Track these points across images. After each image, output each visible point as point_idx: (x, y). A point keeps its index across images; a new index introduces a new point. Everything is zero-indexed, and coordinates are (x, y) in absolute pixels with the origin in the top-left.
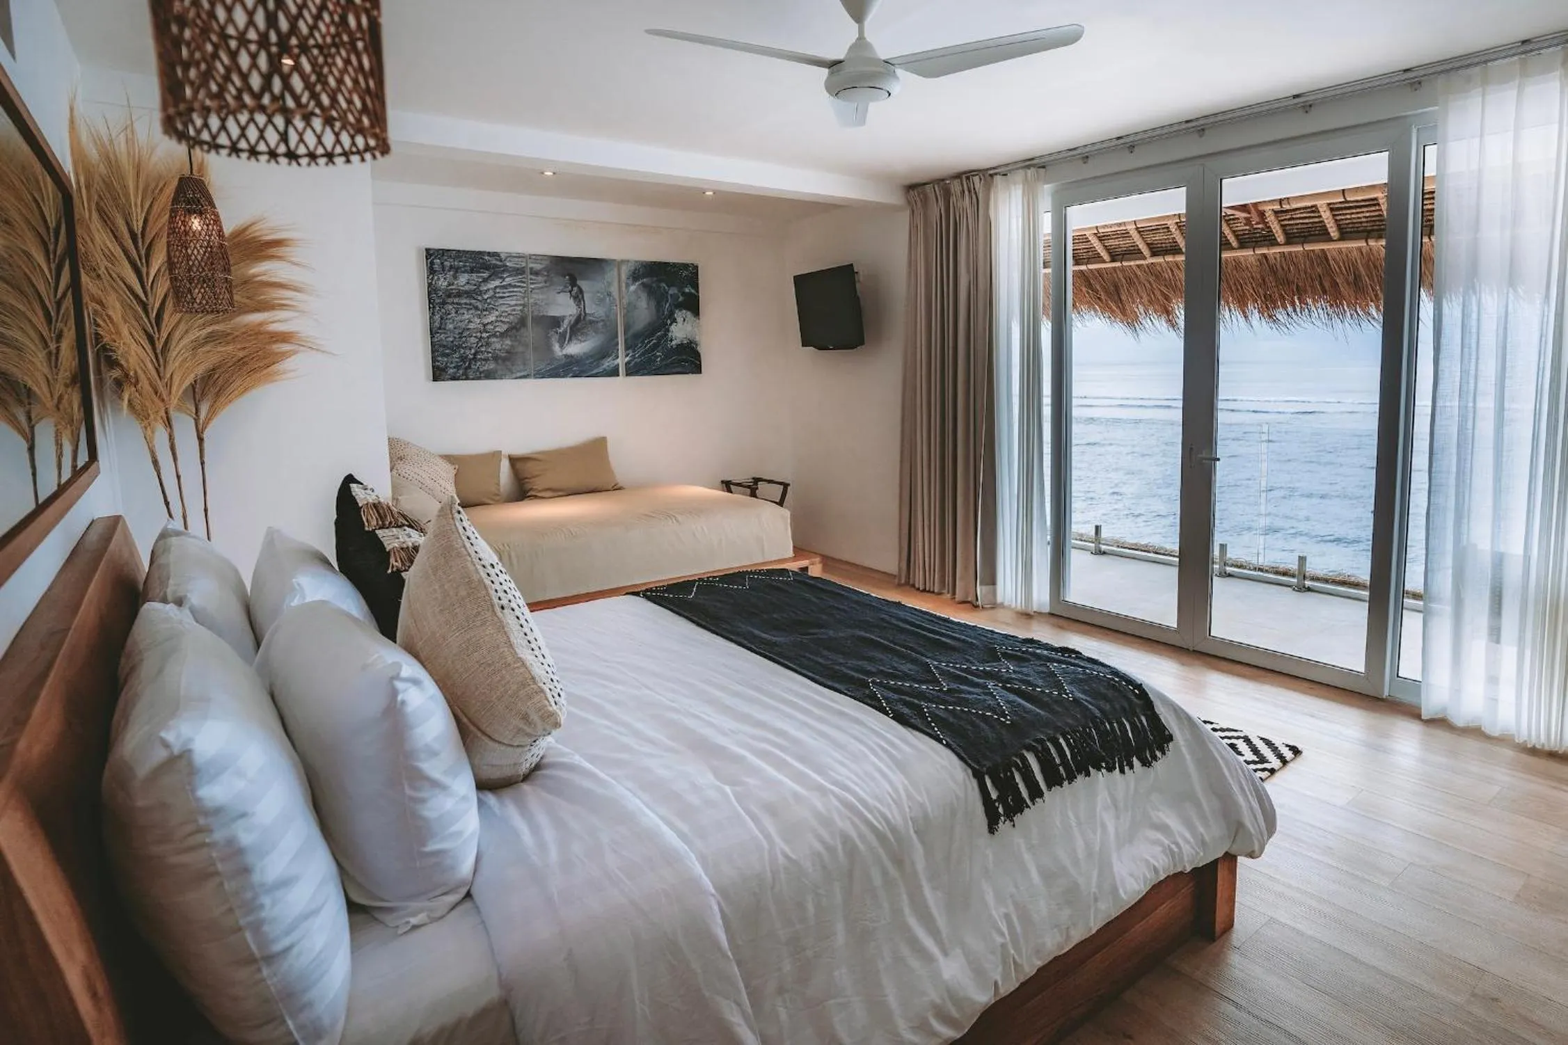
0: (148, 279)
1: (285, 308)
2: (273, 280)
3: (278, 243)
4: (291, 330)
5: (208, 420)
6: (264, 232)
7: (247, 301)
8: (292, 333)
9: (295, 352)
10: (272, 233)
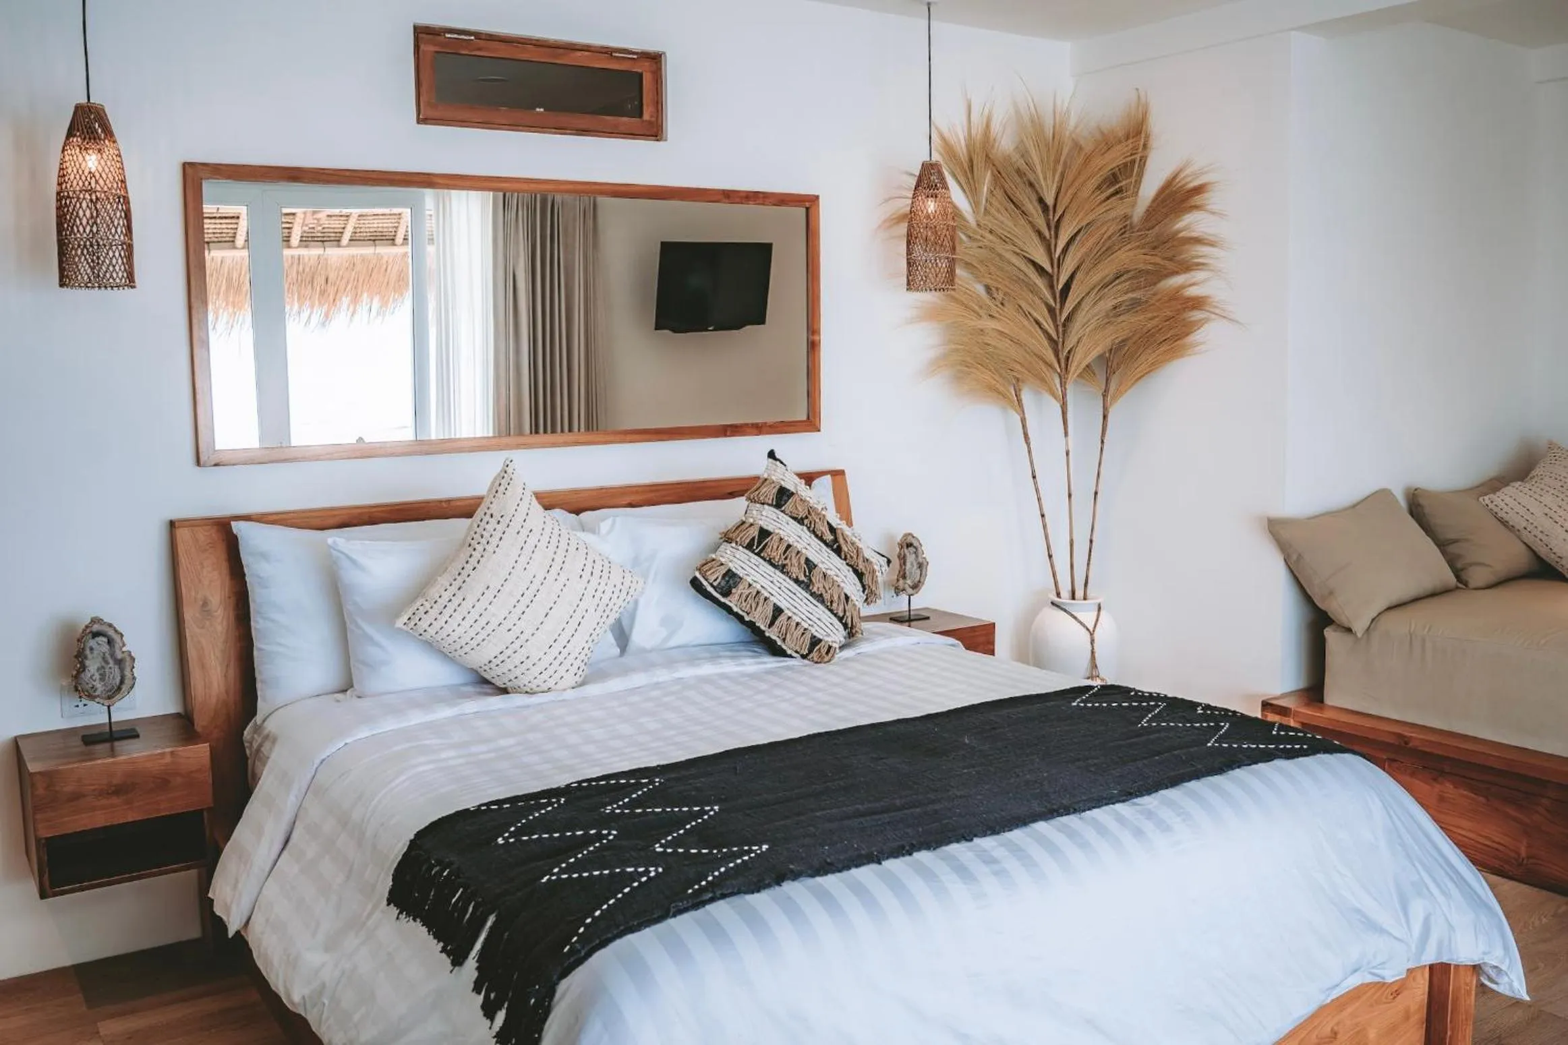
0: (1055, 251)
1: (1200, 267)
2: (1194, 234)
3: (1199, 190)
4: (1204, 295)
5: (1115, 399)
6: (1189, 179)
7: (1167, 263)
8: (1202, 297)
9: (1207, 320)
10: (1194, 179)
